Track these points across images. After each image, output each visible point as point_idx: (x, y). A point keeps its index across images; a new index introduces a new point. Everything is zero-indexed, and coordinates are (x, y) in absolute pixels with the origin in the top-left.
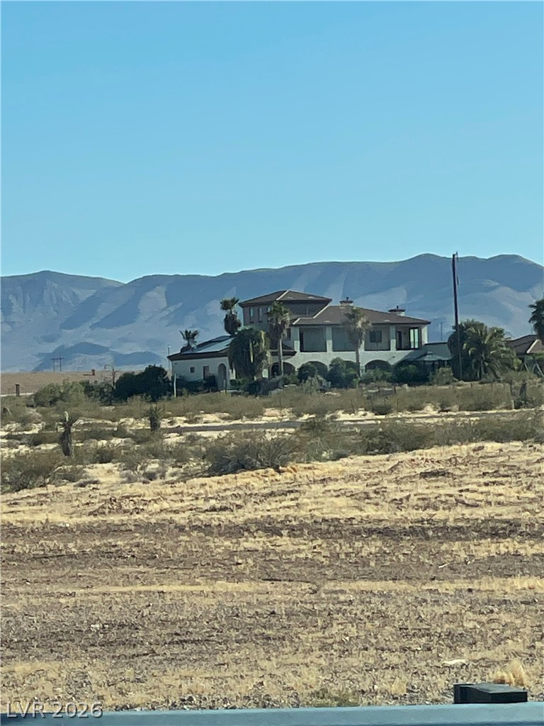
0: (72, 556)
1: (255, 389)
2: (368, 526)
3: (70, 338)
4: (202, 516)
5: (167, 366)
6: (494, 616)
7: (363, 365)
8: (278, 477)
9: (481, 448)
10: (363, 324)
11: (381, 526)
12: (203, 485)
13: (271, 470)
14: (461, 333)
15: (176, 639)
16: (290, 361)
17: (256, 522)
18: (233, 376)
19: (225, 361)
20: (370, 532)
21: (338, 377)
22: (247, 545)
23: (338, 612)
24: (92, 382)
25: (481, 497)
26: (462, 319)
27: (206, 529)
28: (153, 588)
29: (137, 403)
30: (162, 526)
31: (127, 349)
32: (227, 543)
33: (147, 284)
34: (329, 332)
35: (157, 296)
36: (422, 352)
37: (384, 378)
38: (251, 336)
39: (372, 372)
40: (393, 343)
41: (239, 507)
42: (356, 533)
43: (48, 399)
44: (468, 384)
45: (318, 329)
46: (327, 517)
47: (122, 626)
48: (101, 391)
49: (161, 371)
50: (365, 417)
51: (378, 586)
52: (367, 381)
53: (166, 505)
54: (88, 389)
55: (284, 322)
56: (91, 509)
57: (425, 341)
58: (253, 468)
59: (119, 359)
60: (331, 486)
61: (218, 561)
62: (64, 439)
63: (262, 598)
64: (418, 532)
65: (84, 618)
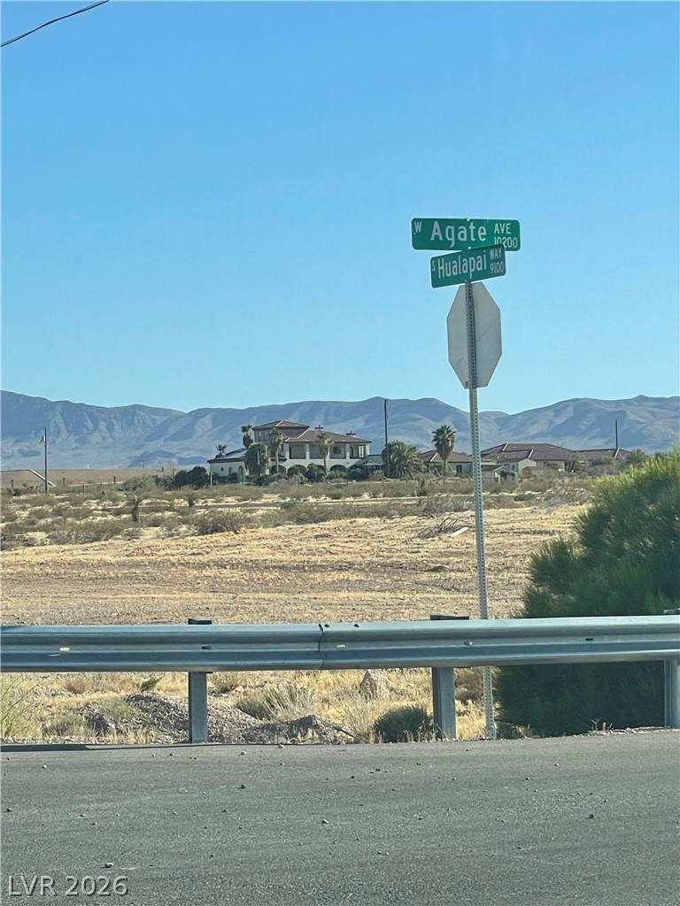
0: (111, 578)
1: (260, 482)
2: (275, 564)
3: (151, 447)
4: (186, 558)
5: (207, 466)
6: (322, 611)
7: (328, 468)
8: (236, 536)
9: (355, 521)
10: (329, 442)
11: (281, 564)
12: (193, 540)
13: (232, 533)
14: (389, 448)
15: (155, 621)
16: (282, 464)
17: (214, 561)
18: (247, 474)
19: (243, 464)
20: (274, 567)
21: (312, 475)
22: (206, 573)
23: (242, 608)
24: (160, 475)
25: (341, 549)
26: (391, 440)
27: (187, 564)
28: (149, 596)
29: (187, 489)
30: (163, 563)
31: (185, 455)
32: (196, 572)
33: (199, 414)
34: (307, 446)
35: (207, 421)
36: (364, 461)
37: (341, 476)
38: (260, 449)
39: (333, 472)
40: (348, 454)
41: (208, 553)
42: (267, 568)
43: (132, 486)
44: (392, 481)
45: (301, 444)
46: (252, 559)
47: (128, 614)
48: (165, 481)
49: (203, 470)
50: (325, 500)
51: (267, 596)
52: (331, 478)
53: (169, 552)
54: (157, 480)
55: (279, 441)
56: (127, 553)
57: (368, 453)
58: (223, 531)
59: (181, 461)
60: (263, 542)
61: (189, 582)
62: (134, 512)
63: (205, 601)
64: (300, 568)
65: (109, 611)
